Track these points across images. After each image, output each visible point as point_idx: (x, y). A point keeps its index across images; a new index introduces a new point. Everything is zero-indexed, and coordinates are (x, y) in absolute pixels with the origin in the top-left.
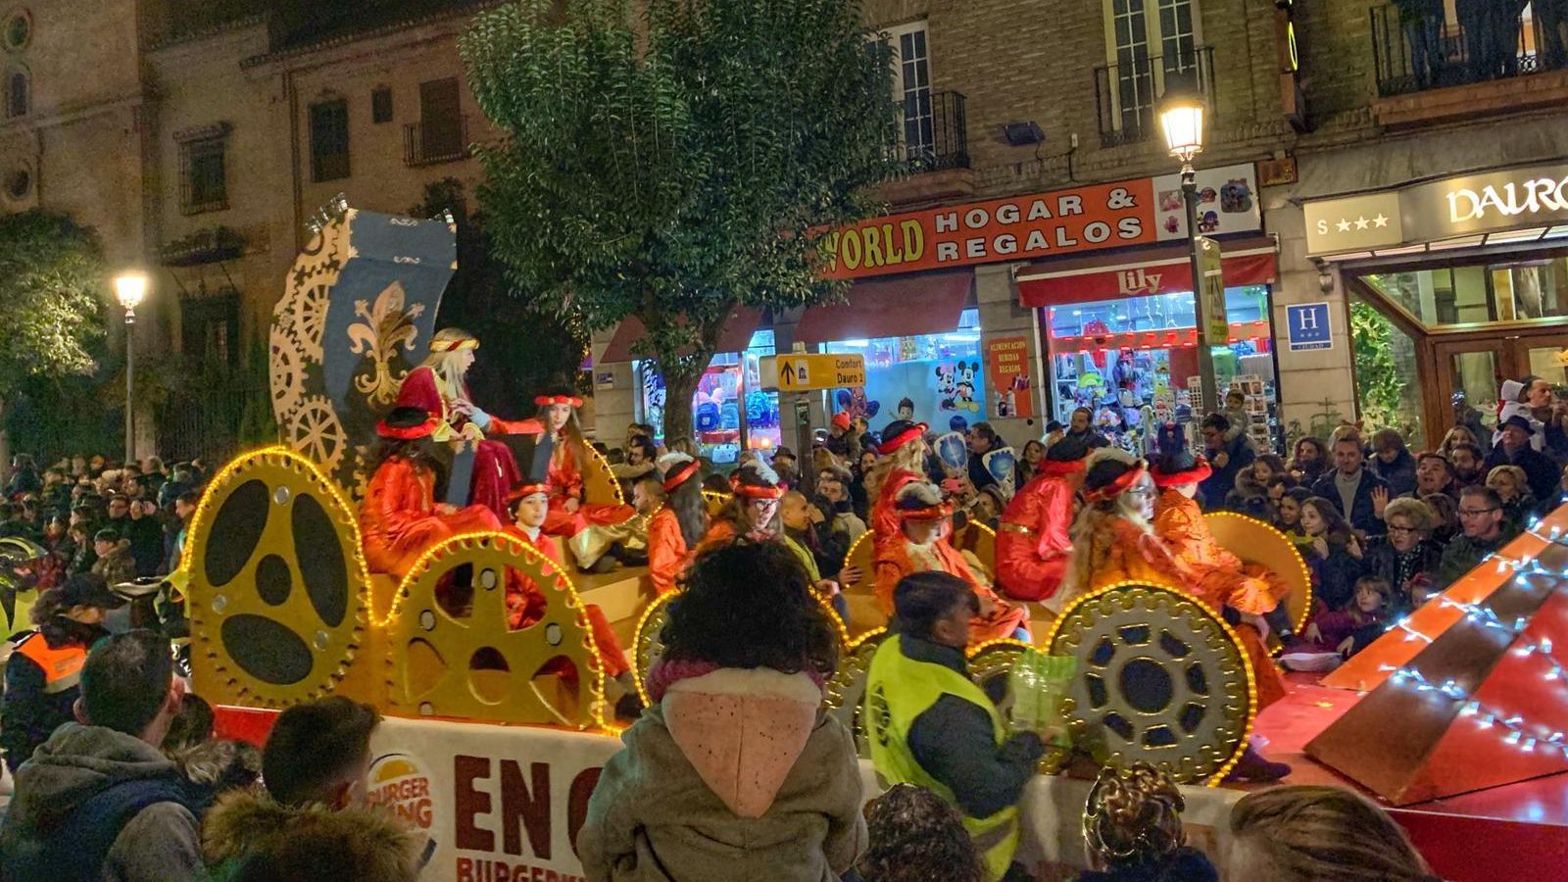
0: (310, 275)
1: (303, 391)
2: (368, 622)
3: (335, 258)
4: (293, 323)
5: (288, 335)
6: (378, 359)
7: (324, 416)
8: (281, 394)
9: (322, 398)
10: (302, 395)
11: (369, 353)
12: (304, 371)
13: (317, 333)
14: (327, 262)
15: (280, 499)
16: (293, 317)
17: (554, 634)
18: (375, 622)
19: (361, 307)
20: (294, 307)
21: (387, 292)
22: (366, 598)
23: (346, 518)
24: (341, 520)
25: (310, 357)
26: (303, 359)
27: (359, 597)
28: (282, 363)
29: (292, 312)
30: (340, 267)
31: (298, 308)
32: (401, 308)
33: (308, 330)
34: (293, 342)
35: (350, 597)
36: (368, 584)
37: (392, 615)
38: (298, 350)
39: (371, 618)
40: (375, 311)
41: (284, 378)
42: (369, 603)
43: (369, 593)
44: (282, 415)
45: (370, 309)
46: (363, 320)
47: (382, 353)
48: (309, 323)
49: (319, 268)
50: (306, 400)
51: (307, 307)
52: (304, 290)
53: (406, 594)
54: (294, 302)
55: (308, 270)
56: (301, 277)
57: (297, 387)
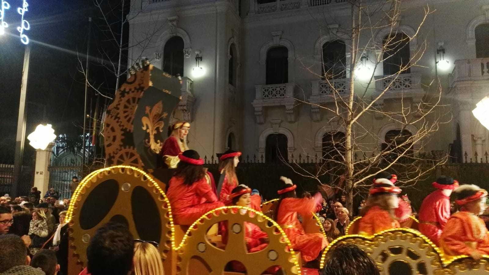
0: (128, 93)
1: (122, 144)
2: (171, 247)
3: (142, 85)
4: (118, 114)
5: (115, 119)
6: (151, 133)
7: (132, 155)
8: (109, 145)
9: (132, 147)
10: (121, 146)
11: (148, 131)
12: (122, 135)
13: (130, 118)
14: (138, 87)
15: (125, 188)
16: (118, 111)
17: (273, 255)
18: (174, 248)
19: (148, 108)
20: (119, 106)
21: (157, 105)
22: (171, 236)
23: (162, 197)
24: (159, 199)
25: (126, 129)
26: (122, 130)
27: (167, 235)
28: (111, 132)
29: (118, 109)
30: (145, 89)
31: (121, 107)
32: (160, 113)
33: (126, 117)
34: (118, 122)
35: (162, 235)
36: (173, 229)
37: (182, 245)
38: (120, 126)
39: (173, 246)
40: (152, 113)
41: (112, 138)
42: (173, 238)
43: (173, 234)
44: (110, 154)
45: (151, 111)
46: (147, 116)
47: (152, 131)
48: (126, 114)
49: (133, 90)
50: (123, 148)
51: (126, 107)
52: (124, 100)
53: (190, 234)
54: (119, 104)
55: (127, 91)
56: (123, 94)
57: (118, 142)
